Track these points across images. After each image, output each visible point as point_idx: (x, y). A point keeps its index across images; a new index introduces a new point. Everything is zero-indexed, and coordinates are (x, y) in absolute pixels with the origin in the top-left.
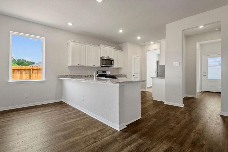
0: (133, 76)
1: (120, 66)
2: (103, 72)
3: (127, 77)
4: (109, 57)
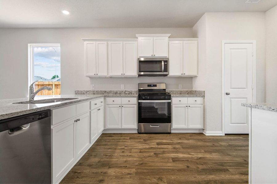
0: (227, 94)
3: (204, 97)
4: (155, 56)
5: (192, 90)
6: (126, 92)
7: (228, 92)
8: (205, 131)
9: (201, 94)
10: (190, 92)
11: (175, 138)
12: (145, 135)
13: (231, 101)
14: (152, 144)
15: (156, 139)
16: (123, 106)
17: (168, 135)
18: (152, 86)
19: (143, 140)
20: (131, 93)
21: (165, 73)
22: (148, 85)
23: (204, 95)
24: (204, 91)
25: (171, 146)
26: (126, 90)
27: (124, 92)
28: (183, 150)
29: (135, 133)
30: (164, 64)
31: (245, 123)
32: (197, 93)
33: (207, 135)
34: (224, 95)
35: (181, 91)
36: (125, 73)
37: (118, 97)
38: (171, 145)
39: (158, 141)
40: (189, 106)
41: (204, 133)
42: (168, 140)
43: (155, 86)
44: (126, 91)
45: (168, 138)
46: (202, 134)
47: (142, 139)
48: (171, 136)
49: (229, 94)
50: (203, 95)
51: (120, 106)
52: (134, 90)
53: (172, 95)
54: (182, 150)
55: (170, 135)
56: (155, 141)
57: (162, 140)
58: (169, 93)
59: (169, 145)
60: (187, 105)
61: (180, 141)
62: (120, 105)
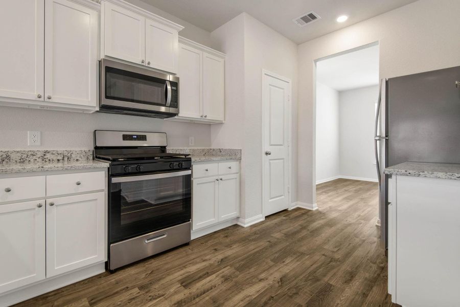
0: (267, 154)
1: (212, 115)
2: (125, 137)
3: (240, 159)
4: (151, 66)
5: (212, 148)
6: (48, 156)
7: (268, 150)
8: (240, 219)
9: (234, 155)
10: (208, 152)
11: (206, 252)
12: (132, 271)
13: (270, 163)
14: (172, 290)
15: (169, 272)
16: (52, 205)
17: (186, 248)
18: (135, 139)
19: (137, 290)
20: (66, 157)
21: (172, 110)
22: (124, 135)
23: (241, 157)
24: (241, 150)
25: (214, 276)
26: (49, 150)
27: (39, 154)
28: (243, 274)
29: (99, 276)
30: (172, 89)
31: (282, 196)
32: (223, 153)
33: (246, 226)
34: (264, 155)
35: (193, 150)
36: (51, 95)
37: (32, 172)
38: (213, 273)
39: (178, 275)
40: (221, 179)
41: (239, 223)
42: (197, 263)
43: (143, 138)
44: (46, 152)
45: (193, 257)
46: (236, 226)
47: (133, 287)
48: (196, 250)
49: (270, 154)
50: (238, 156)
51: (40, 206)
52: (78, 149)
53: (193, 160)
54: (241, 277)
55: (190, 247)
56: (171, 277)
57: (185, 267)
58: (186, 155)
59: (207, 274)
60: (217, 178)
61: (220, 256)
62: (38, 202)
